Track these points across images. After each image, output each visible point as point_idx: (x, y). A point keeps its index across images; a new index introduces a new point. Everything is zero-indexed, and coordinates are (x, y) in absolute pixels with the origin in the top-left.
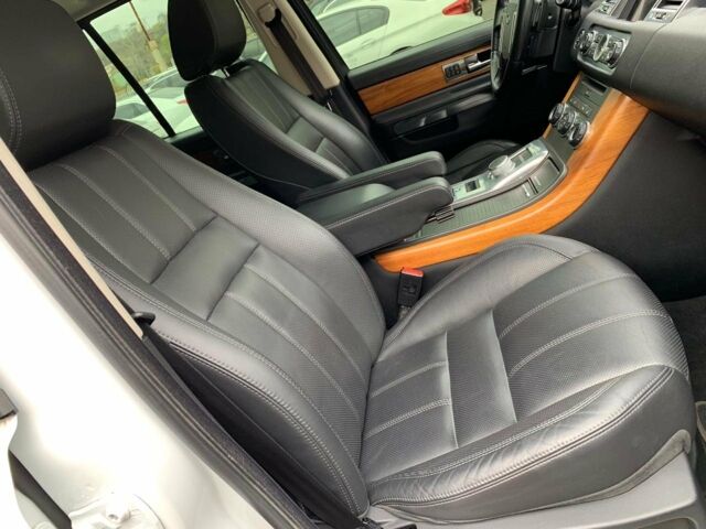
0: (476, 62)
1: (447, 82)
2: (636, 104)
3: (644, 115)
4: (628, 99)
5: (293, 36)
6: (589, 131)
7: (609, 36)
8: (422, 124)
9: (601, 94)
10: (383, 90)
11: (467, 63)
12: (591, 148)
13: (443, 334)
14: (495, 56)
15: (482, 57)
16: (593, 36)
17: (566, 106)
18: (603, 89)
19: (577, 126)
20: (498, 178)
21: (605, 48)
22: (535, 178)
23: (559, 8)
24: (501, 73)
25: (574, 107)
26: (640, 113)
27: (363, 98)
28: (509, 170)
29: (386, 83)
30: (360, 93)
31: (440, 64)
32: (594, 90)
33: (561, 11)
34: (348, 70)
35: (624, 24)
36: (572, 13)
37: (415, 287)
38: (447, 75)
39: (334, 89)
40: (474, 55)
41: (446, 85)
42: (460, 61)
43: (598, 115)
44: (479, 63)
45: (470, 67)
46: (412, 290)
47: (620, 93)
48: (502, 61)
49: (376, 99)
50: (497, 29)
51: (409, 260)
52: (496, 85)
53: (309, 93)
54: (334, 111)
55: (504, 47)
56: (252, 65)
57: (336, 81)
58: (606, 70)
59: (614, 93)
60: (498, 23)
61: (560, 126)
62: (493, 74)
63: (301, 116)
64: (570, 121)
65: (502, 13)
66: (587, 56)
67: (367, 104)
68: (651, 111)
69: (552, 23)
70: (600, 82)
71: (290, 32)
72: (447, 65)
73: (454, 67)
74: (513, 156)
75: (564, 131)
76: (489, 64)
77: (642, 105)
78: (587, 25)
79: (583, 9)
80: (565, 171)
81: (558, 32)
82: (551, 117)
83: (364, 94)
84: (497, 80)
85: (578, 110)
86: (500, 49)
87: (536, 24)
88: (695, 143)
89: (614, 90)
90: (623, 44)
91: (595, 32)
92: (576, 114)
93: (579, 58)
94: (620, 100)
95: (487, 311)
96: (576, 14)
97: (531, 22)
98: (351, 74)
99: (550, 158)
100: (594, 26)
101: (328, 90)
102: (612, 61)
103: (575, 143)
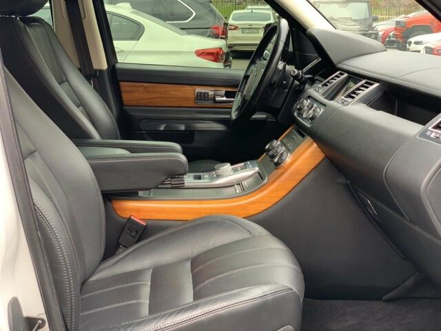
0: (222, 96)
1: (195, 103)
2: (319, 150)
3: (322, 158)
4: (315, 145)
5: (83, 16)
6: (288, 159)
7: (315, 105)
8: (162, 128)
9: (301, 138)
10: (142, 89)
11: (215, 96)
12: (286, 170)
13: (150, 269)
14: (239, 96)
15: (228, 94)
16: (307, 103)
17: (279, 143)
18: (303, 136)
19: (282, 154)
20: (218, 176)
21: (311, 111)
22: (245, 183)
23: (292, 79)
24: (239, 109)
25: (283, 144)
26: (320, 156)
27: (122, 89)
28: (229, 173)
29: (145, 84)
30: (122, 84)
31: (194, 87)
32: (298, 135)
33: (293, 81)
34: (117, 62)
35: (326, 101)
36: (299, 85)
37: (137, 232)
38: (197, 99)
39: (101, 71)
40: (223, 91)
41: (194, 105)
42: (210, 91)
43: (296, 151)
44: (225, 99)
45: (217, 99)
46: (134, 234)
47: (312, 140)
48: (244, 101)
49: (133, 94)
50: (246, 77)
51: (138, 210)
52: (234, 116)
53: (79, 67)
54: (95, 88)
55: (248, 91)
56: (42, 23)
57: (105, 66)
58: (307, 124)
59: (308, 139)
60: (248, 74)
61: (271, 153)
62: (234, 108)
63: (67, 80)
64: (278, 151)
65: (253, 67)
66: (300, 114)
67: (124, 95)
68: (326, 157)
69: (285, 87)
70: (303, 131)
71: (82, 12)
72: (199, 90)
73: (205, 93)
74: (234, 166)
75: (273, 157)
76: (232, 102)
77: (322, 151)
78: (306, 95)
79: (307, 86)
80: (266, 181)
81: (288, 94)
82: (267, 147)
83: (124, 86)
84: (236, 113)
85: (285, 146)
86: (245, 92)
87: (275, 82)
88: (347, 186)
89: (309, 137)
90: (320, 111)
91: (309, 101)
92: (284, 148)
93: (295, 114)
94: (311, 145)
95: (187, 259)
96: (301, 87)
97: (271, 80)
98: (118, 66)
99: (259, 173)
100: (309, 97)
101: (96, 71)
102: (312, 118)
103: (277, 164)
